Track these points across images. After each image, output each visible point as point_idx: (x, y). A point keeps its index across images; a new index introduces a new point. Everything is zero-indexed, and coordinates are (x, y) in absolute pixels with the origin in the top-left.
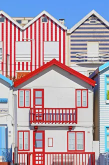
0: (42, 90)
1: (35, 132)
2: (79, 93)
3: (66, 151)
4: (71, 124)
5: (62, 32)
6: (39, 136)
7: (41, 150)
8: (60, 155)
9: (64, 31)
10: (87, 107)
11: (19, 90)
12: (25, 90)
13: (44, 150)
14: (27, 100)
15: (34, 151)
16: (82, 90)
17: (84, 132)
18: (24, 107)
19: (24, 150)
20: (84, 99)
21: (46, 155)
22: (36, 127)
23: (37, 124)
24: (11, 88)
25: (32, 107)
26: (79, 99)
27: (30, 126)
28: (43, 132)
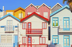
0: (31, 23)
1: (28, 37)
2: (43, 24)
3: (39, 44)
4: (40, 35)
5: (49, 9)
6: (30, 39)
7: (30, 44)
8: (35, 45)
9: (50, 9)
10: (46, 29)
11: (23, 23)
12: (25, 23)
13: (31, 44)
14: (26, 26)
15: (28, 44)
16: (44, 23)
17: (45, 37)
18: (25, 29)
19: (24, 44)
20: (45, 26)
21: (32, 45)
22: (28, 36)
23: (28, 35)
24: (20, 22)
25: (27, 28)
26: (43, 26)
27: (26, 35)
28: (31, 37)
